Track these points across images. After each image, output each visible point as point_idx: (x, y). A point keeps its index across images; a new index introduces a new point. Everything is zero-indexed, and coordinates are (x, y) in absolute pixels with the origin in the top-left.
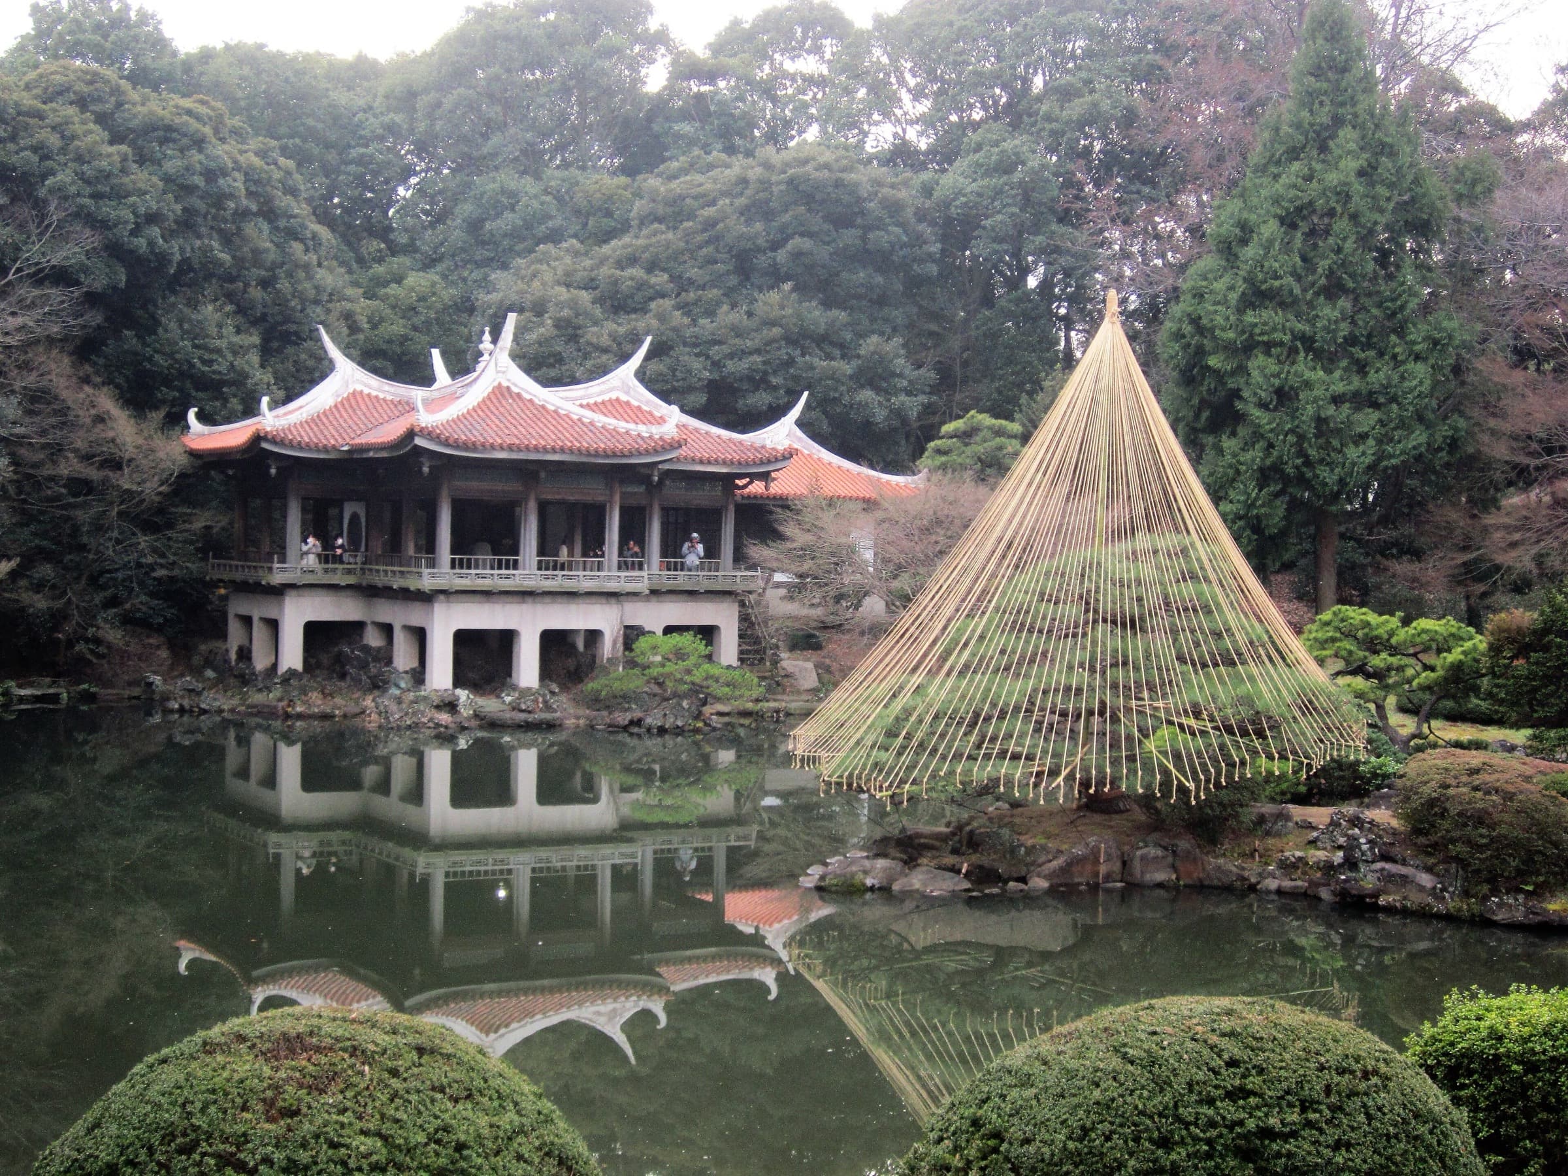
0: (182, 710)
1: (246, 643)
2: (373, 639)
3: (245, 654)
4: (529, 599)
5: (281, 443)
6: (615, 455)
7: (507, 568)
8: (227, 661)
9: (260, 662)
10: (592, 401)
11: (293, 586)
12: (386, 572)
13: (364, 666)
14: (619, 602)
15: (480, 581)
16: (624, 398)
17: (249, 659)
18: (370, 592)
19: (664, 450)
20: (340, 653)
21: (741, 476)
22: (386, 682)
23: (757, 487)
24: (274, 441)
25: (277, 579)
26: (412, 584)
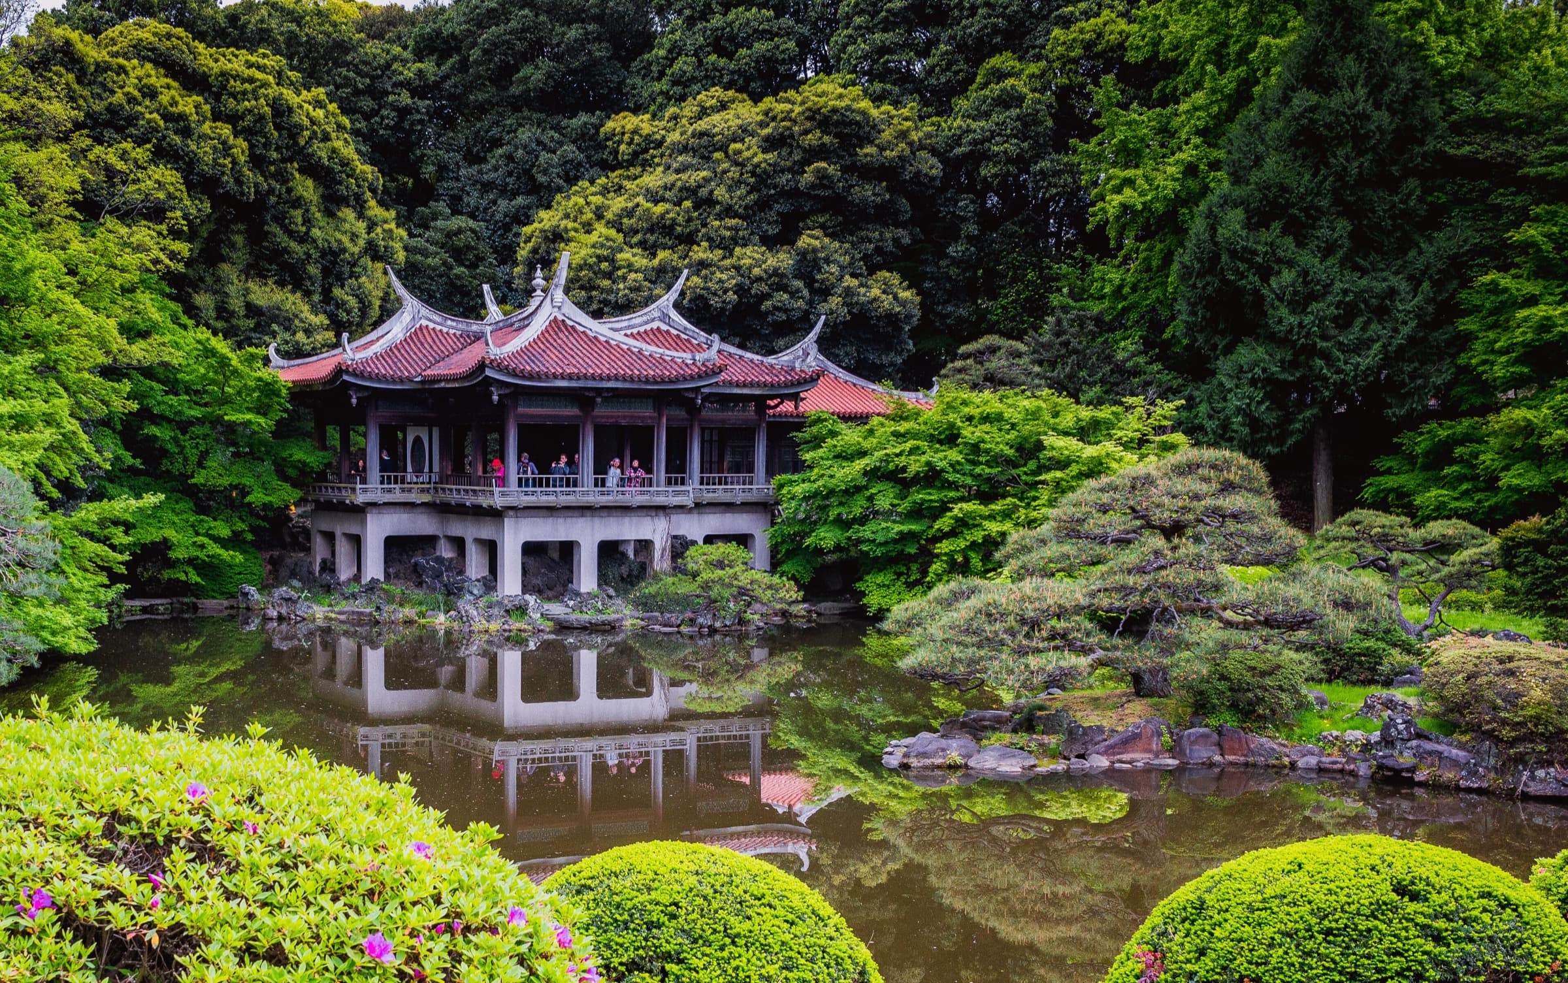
0: (280, 618)
1: (329, 556)
2: (446, 552)
3: (329, 567)
4: (588, 513)
5: (361, 375)
6: (663, 382)
7: (568, 485)
8: (311, 573)
9: (345, 572)
10: (635, 331)
11: (374, 505)
12: (458, 491)
13: (438, 576)
14: (666, 515)
15: (545, 498)
16: (664, 327)
17: (333, 571)
18: (443, 509)
19: (707, 375)
20: (416, 564)
21: (772, 397)
22: (460, 589)
23: (788, 406)
24: (354, 374)
25: (360, 499)
26: (484, 502)
